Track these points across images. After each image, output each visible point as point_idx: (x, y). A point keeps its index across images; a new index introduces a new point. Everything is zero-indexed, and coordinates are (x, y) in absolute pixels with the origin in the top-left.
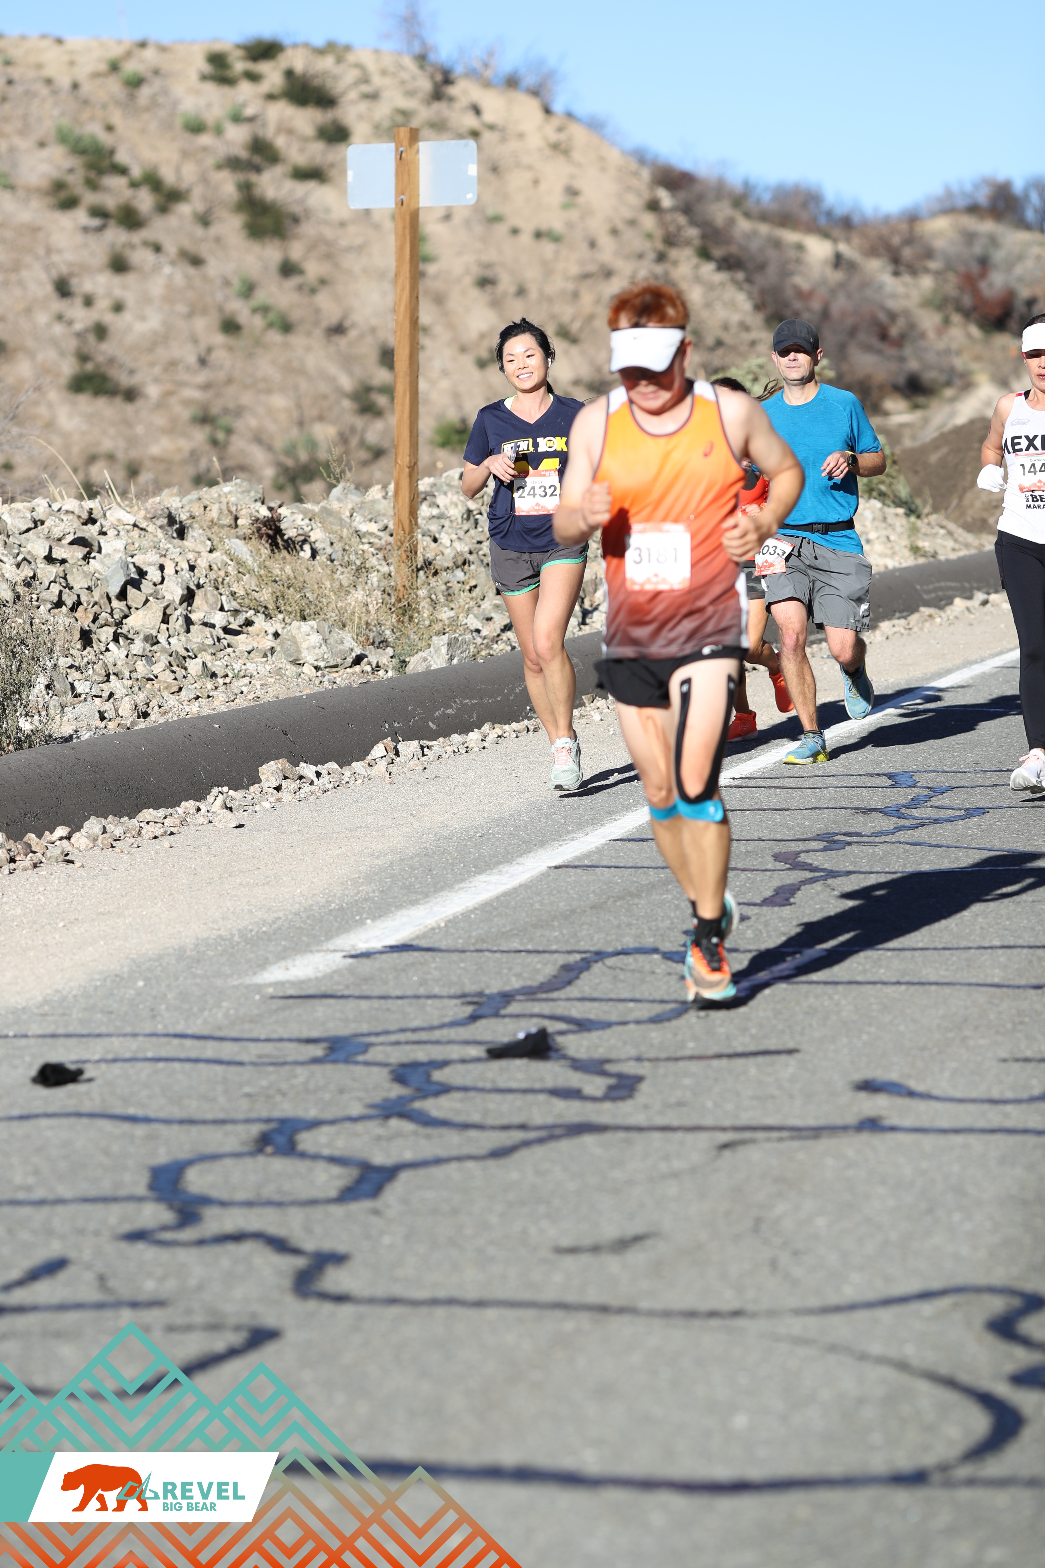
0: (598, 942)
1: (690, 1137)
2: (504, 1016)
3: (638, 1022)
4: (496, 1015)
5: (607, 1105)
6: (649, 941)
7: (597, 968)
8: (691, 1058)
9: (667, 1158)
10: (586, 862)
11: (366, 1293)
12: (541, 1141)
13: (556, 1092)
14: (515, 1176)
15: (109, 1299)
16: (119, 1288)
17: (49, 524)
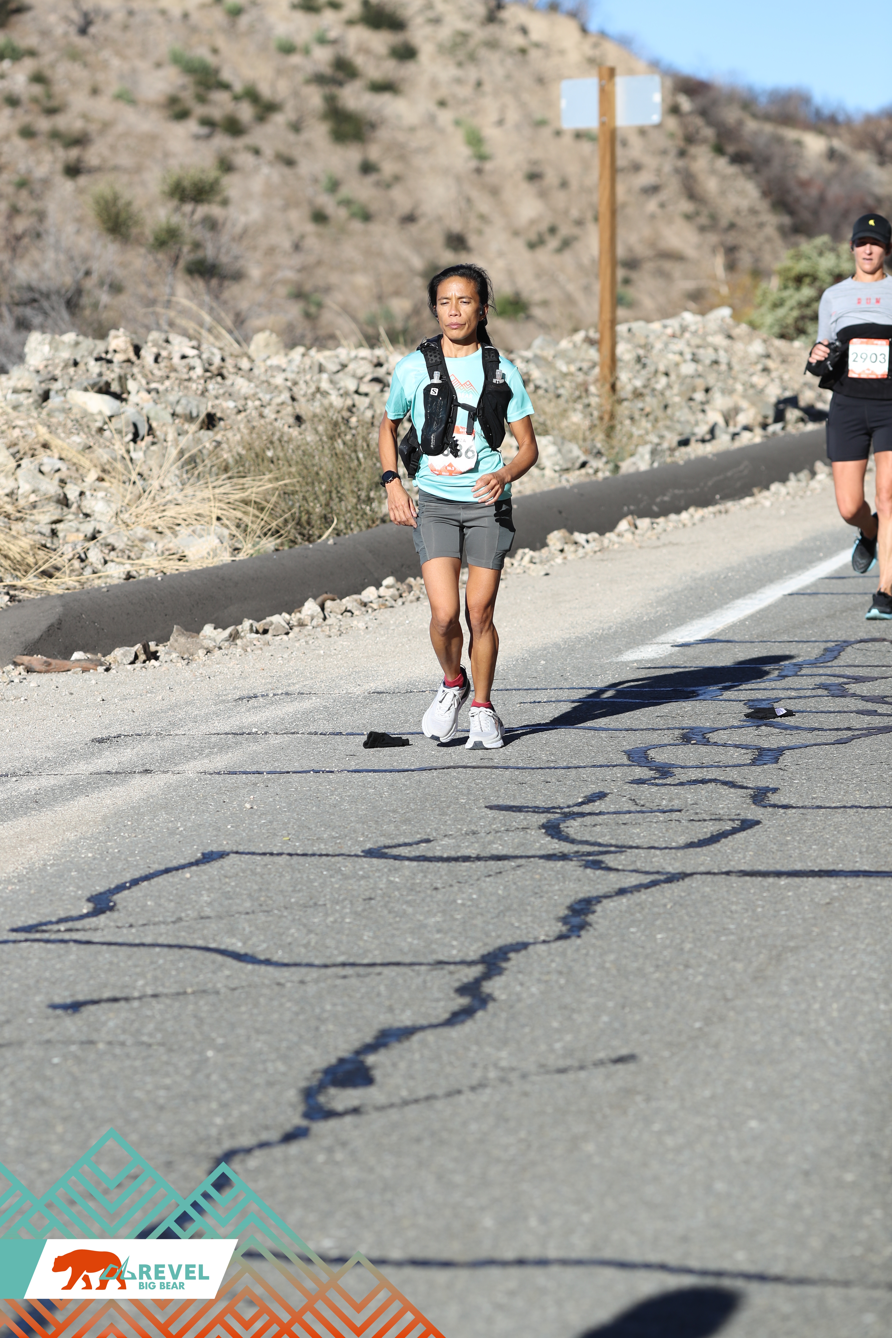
0: (843, 636)
2: (802, 676)
4: (796, 675)
6: (877, 635)
7: (849, 649)
10: (809, 591)
11: (800, 804)
12: (865, 735)
13: (860, 712)
14: (858, 752)
15: (644, 809)
16: (647, 804)
17: (351, 367)
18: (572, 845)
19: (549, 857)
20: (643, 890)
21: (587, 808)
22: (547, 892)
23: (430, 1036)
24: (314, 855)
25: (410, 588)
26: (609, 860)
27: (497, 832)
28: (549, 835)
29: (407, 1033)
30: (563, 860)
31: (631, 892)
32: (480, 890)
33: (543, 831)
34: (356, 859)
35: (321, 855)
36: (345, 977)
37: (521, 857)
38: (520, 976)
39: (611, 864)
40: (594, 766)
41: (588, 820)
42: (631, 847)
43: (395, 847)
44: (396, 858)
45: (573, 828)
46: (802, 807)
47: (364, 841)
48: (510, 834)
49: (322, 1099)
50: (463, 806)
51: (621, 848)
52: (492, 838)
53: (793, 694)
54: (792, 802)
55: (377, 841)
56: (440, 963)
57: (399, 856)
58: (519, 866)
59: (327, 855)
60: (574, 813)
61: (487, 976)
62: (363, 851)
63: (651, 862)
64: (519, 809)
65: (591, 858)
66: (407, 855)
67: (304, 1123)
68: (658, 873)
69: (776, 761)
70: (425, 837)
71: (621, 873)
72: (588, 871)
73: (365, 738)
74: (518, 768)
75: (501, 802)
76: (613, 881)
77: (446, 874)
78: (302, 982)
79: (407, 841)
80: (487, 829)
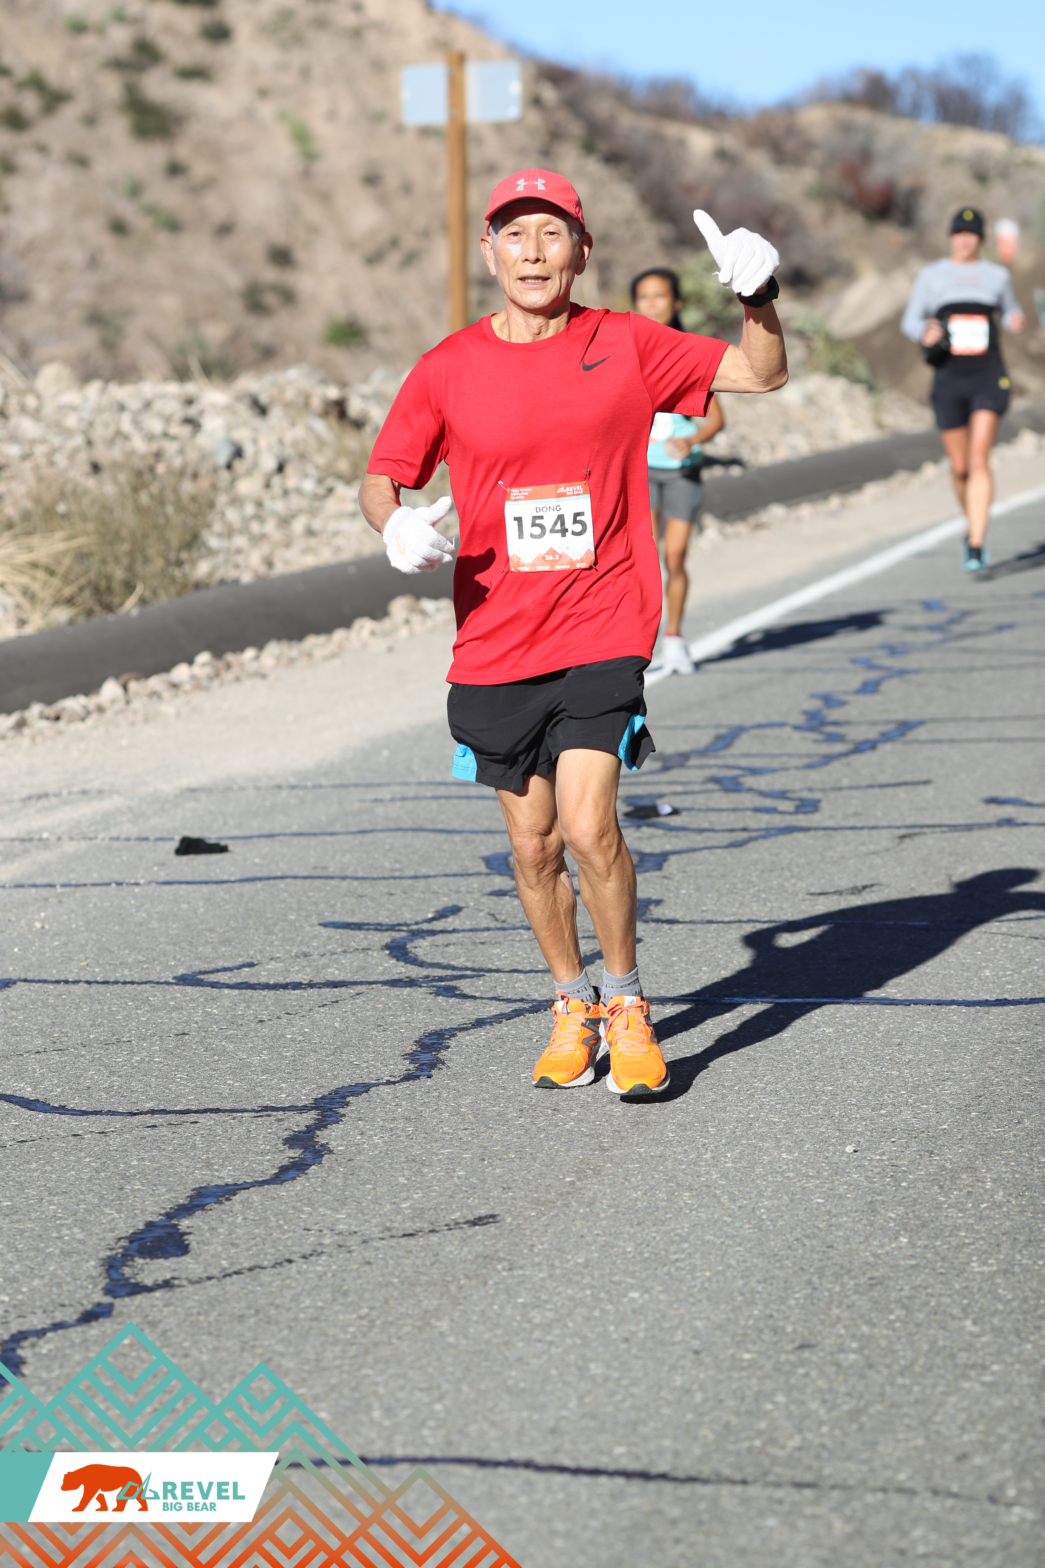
0: (735, 720)
1: (874, 833)
2: (690, 767)
3: (797, 768)
4: (682, 766)
5: (801, 817)
6: (776, 718)
7: (744, 737)
8: (851, 788)
9: (863, 844)
11: (687, 919)
12: (764, 837)
13: (757, 810)
14: (755, 856)
15: (505, 925)
16: (509, 920)
17: (158, 405)
18: (421, 969)
19: (394, 983)
20: (504, 1021)
21: (438, 925)
22: (392, 1025)
23: (254, 1195)
24: (116, 982)
25: (229, 666)
26: (464, 986)
27: (332, 954)
28: (394, 957)
29: (228, 1191)
30: (410, 987)
31: (491, 1023)
32: (313, 1022)
33: (387, 952)
34: (167, 987)
35: (125, 983)
36: (155, 1126)
37: (361, 983)
38: (360, 1122)
39: (467, 991)
40: (447, 875)
41: (440, 939)
42: (490, 971)
43: (212, 972)
44: (213, 985)
45: (421, 948)
46: (691, 922)
47: (176, 966)
48: (348, 956)
49: (127, 1271)
50: (292, 923)
51: (479, 972)
52: (327, 961)
53: (679, 788)
54: (679, 916)
55: (191, 966)
56: (266, 1108)
57: (217, 983)
58: (358, 994)
59: (132, 983)
60: (423, 931)
61: (321, 1124)
62: (174, 978)
63: (514, 988)
64: (359, 927)
65: (443, 983)
66: (227, 982)
67: (107, 1300)
68: (522, 1000)
69: (659, 867)
70: (248, 960)
71: (478, 1001)
72: (440, 999)
73: (176, 844)
74: (356, 878)
75: (337, 918)
76: (470, 1010)
77: (273, 1005)
78: (103, 1133)
79: (226, 965)
80: (321, 950)
